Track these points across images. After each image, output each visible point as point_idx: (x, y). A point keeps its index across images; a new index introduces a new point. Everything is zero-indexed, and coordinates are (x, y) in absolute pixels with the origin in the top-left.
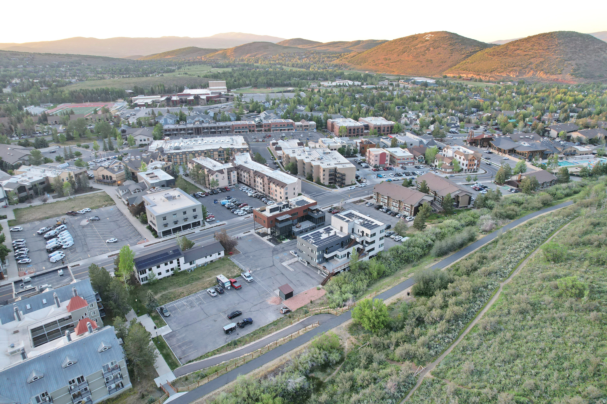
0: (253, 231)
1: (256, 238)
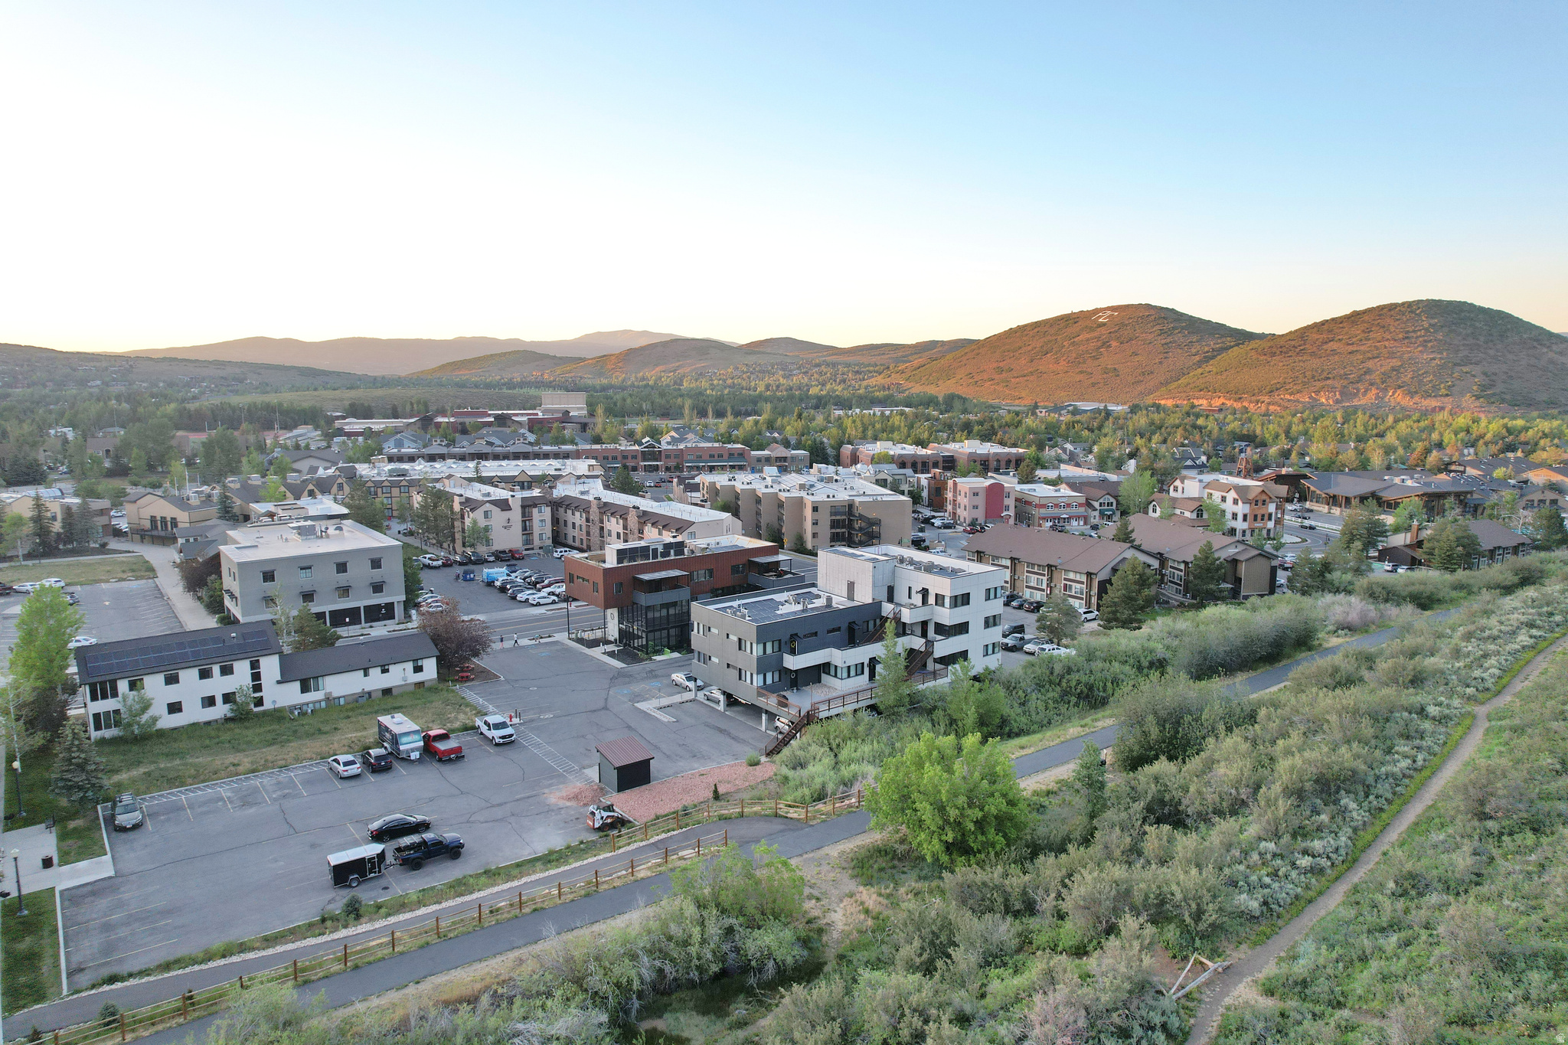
0: (562, 637)
1: (568, 649)
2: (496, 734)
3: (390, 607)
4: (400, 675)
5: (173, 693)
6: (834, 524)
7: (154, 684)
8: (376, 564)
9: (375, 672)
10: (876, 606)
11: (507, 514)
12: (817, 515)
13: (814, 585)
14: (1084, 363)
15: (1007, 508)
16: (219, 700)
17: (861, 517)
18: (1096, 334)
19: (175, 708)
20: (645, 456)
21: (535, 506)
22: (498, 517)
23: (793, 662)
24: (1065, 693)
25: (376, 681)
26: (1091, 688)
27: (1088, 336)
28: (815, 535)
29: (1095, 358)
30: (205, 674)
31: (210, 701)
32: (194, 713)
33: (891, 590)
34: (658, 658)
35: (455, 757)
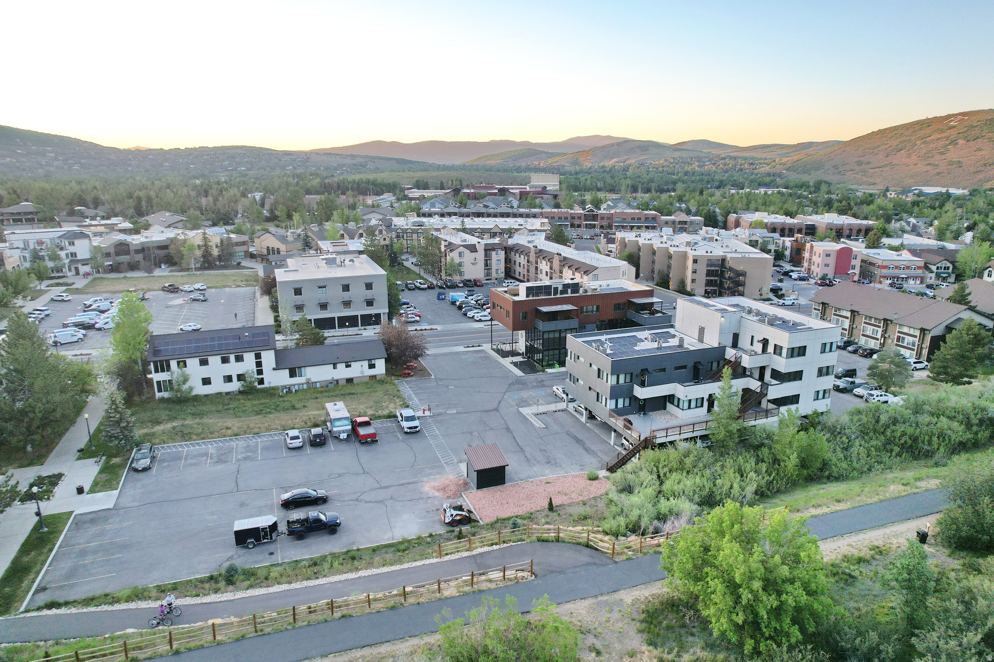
0: (487, 347)
1: (487, 357)
2: (406, 424)
3: (378, 316)
4: (359, 370)
5: (205, 371)
6: (709, 273)
7: (193, 363)
8: (369, 286)
9: (341, 367)
10: (721, 350)
11: (474, 255)
12: (696, 266)
13: (672, 326)
14: (932, 157)
15: (854, 268)
16: (235, 378)
17: (731, 269)
18: (945, 134)
19: (206, 381)
20: (586, 217)
21: (494, 250)
22: (468, 256)
23: (642, 393)
24: (889, 442)
25: (342, 373)
26: (915, 439)
27: (939, 136)
28: (693, 281)
29: (942, 153)
30: (225, 360)
31: (229, 379)
32: (218, 386)
33: (736, 337)
34: (549, 370)
35: (370, 441)
